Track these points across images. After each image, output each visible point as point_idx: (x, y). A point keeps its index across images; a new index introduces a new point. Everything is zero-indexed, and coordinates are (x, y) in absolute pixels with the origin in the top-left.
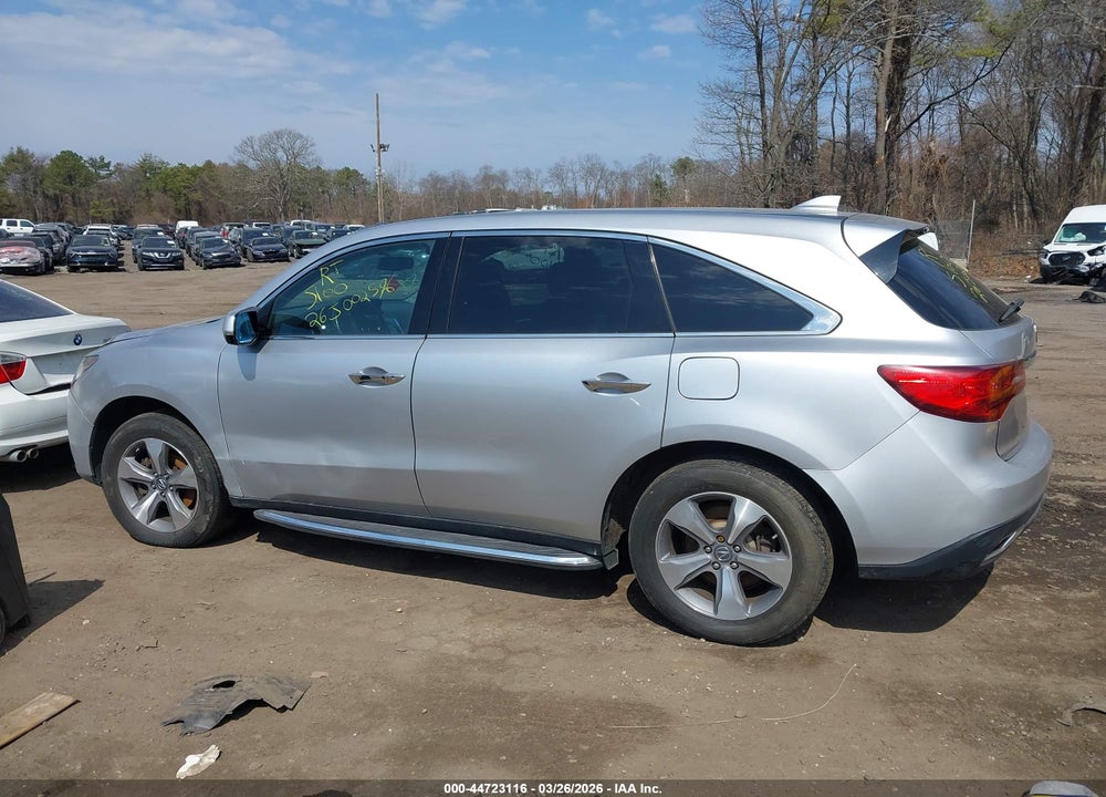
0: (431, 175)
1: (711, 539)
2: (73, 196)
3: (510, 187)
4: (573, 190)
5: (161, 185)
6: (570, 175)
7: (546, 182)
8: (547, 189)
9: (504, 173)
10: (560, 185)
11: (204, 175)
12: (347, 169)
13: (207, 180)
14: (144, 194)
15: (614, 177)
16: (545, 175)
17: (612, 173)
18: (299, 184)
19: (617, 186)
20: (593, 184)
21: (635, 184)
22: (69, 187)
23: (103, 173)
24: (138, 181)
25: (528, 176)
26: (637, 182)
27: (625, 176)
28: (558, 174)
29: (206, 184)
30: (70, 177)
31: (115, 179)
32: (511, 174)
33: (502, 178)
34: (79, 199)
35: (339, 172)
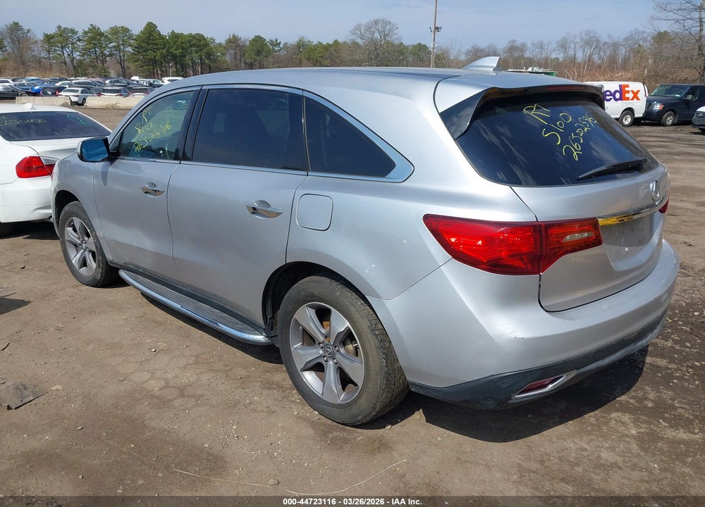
0: (473, 47)
1: (322, 339)
2: (260, 63)
3: (527, 54)
4: (573, 56)
5: (307, 55)
6: (572, 45)
7: (554, 50)
8: (554, 56)
9: (524, 45)
10: (564, 53)
11: (332, 49)
12: (420, 44)
13: (333, 52)
14: (298, 62)
15: (606, 46)
16: (554, 45)
17: (605, 43)
18: (386, 54)
19: (608, 52)
20: (589, 51)
21: (622, 52)
22: (258, 58)
23: (277, 49)
24: (295, 53)
25: (541, 46)
26: (624, 50)
27: (615, 46)
28: (563, 46)
29: (332, 54)
30: (258, 51)
31: (283, 53)
32: (529, 45)
33: (522, 49)
34: (263, 64)
35: (414, 47)
